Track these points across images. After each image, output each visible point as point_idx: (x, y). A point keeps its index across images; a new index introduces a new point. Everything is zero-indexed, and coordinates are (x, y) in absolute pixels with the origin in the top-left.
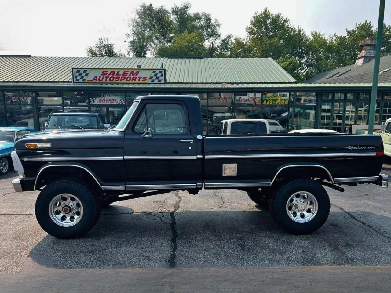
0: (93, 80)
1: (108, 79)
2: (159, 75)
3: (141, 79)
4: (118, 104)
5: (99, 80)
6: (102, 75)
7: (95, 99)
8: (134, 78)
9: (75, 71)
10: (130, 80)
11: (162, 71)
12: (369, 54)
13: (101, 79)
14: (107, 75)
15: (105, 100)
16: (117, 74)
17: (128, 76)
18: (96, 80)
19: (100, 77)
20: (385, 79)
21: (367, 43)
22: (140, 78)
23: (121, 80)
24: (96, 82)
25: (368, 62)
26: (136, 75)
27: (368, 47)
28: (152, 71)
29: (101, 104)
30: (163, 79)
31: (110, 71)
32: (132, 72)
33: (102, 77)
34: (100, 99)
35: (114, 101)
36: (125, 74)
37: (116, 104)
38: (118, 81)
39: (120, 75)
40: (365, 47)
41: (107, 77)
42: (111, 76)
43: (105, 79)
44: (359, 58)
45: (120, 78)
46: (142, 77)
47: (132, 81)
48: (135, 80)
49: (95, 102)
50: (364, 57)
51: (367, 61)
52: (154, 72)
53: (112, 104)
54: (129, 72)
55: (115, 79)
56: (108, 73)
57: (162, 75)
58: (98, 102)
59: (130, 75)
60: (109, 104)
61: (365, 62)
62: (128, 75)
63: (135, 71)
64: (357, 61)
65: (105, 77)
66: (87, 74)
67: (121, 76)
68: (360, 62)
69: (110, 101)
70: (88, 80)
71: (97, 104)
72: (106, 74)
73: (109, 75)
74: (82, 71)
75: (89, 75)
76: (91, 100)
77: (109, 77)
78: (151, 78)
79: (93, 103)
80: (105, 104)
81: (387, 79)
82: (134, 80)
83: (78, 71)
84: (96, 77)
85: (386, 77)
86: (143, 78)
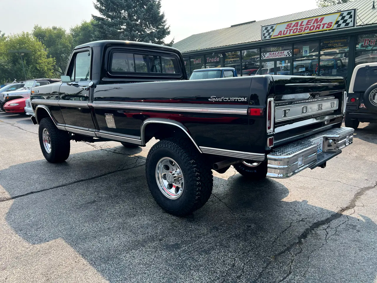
0: (278, 35)
1: (292, 31)
2: (347, 17)
3: (326, 26)
4: (285, 57)
5: (284, 34)
6: (286, 28)
7: (266, 54)
8: (318, 26)
9: (264, 28)
10: (313, 29)
11: (351, 12)
13: (285, 33)
14: (292, 27)
15: (274, 54)
16: (301, 25)
17: (312, 25)
18: (281, 35)
19: (284, 31)
22: (324, 24)
23: (304, 31)
24: (281, 36)
26: (320, 23)
28: (339, 14)
29: (270, 58)
30: (351, 21)
31: (294, 23)
32: (317, 20)
33: (286, 30)
34: (270, 54)
35: (282, 54)
36: (309, 23)
37: (283, 57)
38: (301, 32)
39: (304, 25)
41: (290, 30)
42: (295, 28)
43: (289, 31)
45: (303, 29)
46: (326, 24)
47: (316, 29)
48: (319, 28)
49: (265, 57)
52: (341, 15)
53: (280, 57)
54: (313, 20)
55: (298, 30)
56: (292, 25)
57: (351, 17)
58: (268, 57)
59: (314, 23)
60: (277, 57)
62: (312, 23)
63: (319, 18)
65: (289, 30)
66: (273, 30)
67: (304, 27)
69: (278, 55)
70: (274, 36)
71: (267, 58)
72: (290, 26)
73: (293, 27)
74: (269, 28)
75: (275, 31)
76: (263, 55)
77: (292, 29)
78: (337, 22)
79: (264, 58)
80: (274, 58)
82: (317, 29)
83: (266, 29)
84: (281, 32)
86: (328, 25)
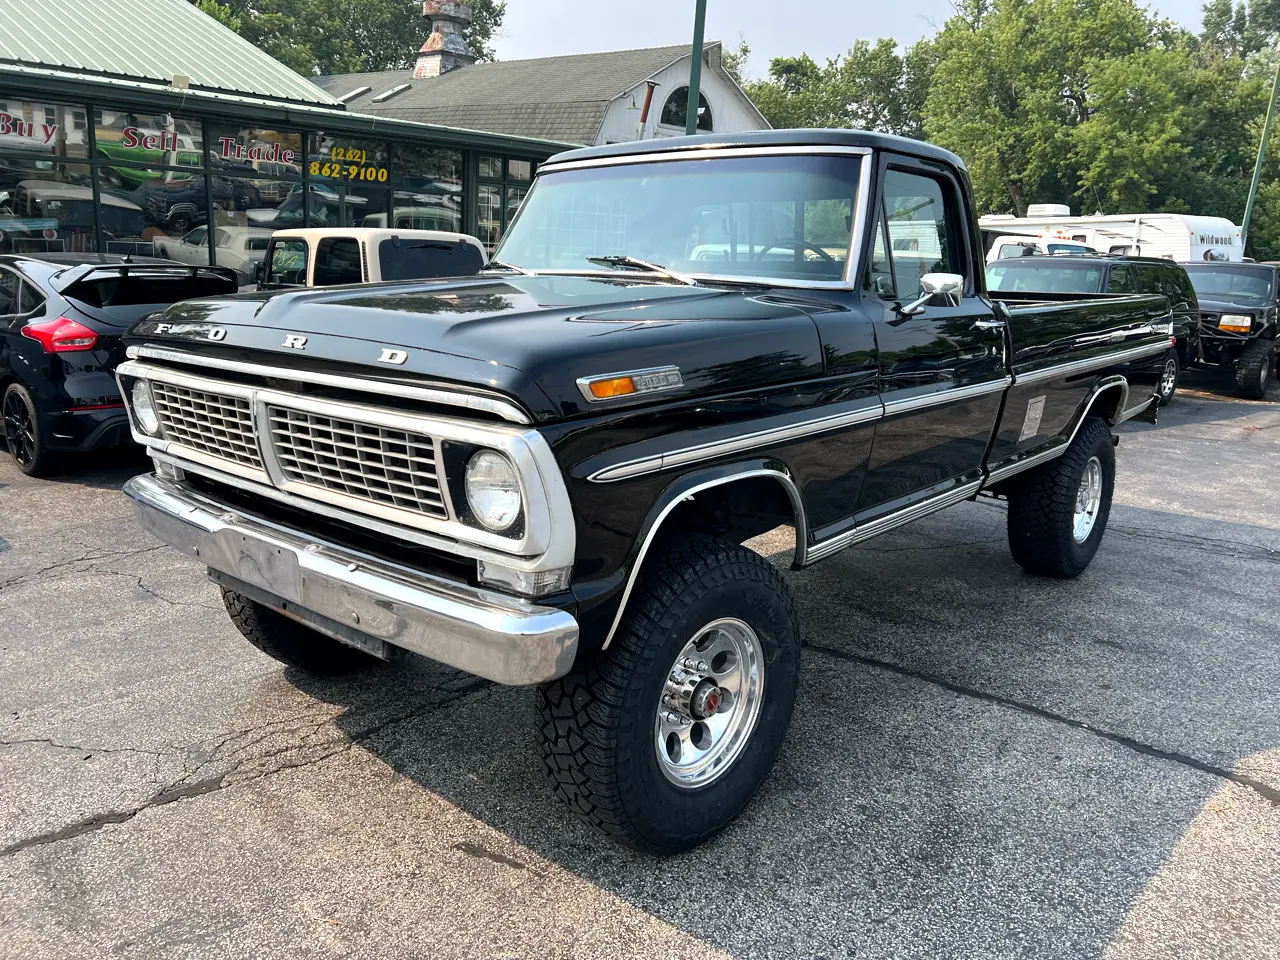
12: (452, 46)
20: (545, 131)
21: (446, 13)
25: (452, 69)
27: (447, 24)
40: (440, 24)
44: (424, 54)
50: (442, 52)
51: (450, 67)
61: (445, 71)
64: (421, 62)
68: (429, 66)
81: (552, 131)
85: (549, 126)
